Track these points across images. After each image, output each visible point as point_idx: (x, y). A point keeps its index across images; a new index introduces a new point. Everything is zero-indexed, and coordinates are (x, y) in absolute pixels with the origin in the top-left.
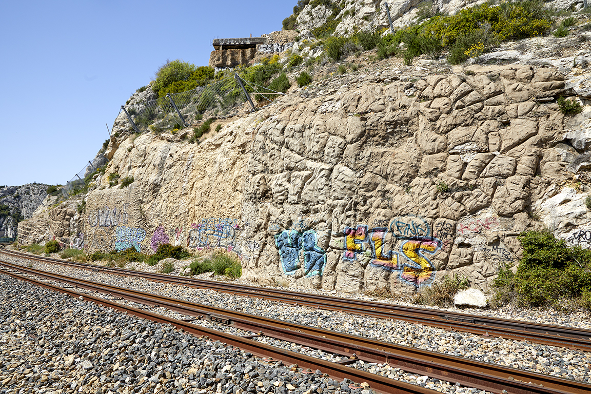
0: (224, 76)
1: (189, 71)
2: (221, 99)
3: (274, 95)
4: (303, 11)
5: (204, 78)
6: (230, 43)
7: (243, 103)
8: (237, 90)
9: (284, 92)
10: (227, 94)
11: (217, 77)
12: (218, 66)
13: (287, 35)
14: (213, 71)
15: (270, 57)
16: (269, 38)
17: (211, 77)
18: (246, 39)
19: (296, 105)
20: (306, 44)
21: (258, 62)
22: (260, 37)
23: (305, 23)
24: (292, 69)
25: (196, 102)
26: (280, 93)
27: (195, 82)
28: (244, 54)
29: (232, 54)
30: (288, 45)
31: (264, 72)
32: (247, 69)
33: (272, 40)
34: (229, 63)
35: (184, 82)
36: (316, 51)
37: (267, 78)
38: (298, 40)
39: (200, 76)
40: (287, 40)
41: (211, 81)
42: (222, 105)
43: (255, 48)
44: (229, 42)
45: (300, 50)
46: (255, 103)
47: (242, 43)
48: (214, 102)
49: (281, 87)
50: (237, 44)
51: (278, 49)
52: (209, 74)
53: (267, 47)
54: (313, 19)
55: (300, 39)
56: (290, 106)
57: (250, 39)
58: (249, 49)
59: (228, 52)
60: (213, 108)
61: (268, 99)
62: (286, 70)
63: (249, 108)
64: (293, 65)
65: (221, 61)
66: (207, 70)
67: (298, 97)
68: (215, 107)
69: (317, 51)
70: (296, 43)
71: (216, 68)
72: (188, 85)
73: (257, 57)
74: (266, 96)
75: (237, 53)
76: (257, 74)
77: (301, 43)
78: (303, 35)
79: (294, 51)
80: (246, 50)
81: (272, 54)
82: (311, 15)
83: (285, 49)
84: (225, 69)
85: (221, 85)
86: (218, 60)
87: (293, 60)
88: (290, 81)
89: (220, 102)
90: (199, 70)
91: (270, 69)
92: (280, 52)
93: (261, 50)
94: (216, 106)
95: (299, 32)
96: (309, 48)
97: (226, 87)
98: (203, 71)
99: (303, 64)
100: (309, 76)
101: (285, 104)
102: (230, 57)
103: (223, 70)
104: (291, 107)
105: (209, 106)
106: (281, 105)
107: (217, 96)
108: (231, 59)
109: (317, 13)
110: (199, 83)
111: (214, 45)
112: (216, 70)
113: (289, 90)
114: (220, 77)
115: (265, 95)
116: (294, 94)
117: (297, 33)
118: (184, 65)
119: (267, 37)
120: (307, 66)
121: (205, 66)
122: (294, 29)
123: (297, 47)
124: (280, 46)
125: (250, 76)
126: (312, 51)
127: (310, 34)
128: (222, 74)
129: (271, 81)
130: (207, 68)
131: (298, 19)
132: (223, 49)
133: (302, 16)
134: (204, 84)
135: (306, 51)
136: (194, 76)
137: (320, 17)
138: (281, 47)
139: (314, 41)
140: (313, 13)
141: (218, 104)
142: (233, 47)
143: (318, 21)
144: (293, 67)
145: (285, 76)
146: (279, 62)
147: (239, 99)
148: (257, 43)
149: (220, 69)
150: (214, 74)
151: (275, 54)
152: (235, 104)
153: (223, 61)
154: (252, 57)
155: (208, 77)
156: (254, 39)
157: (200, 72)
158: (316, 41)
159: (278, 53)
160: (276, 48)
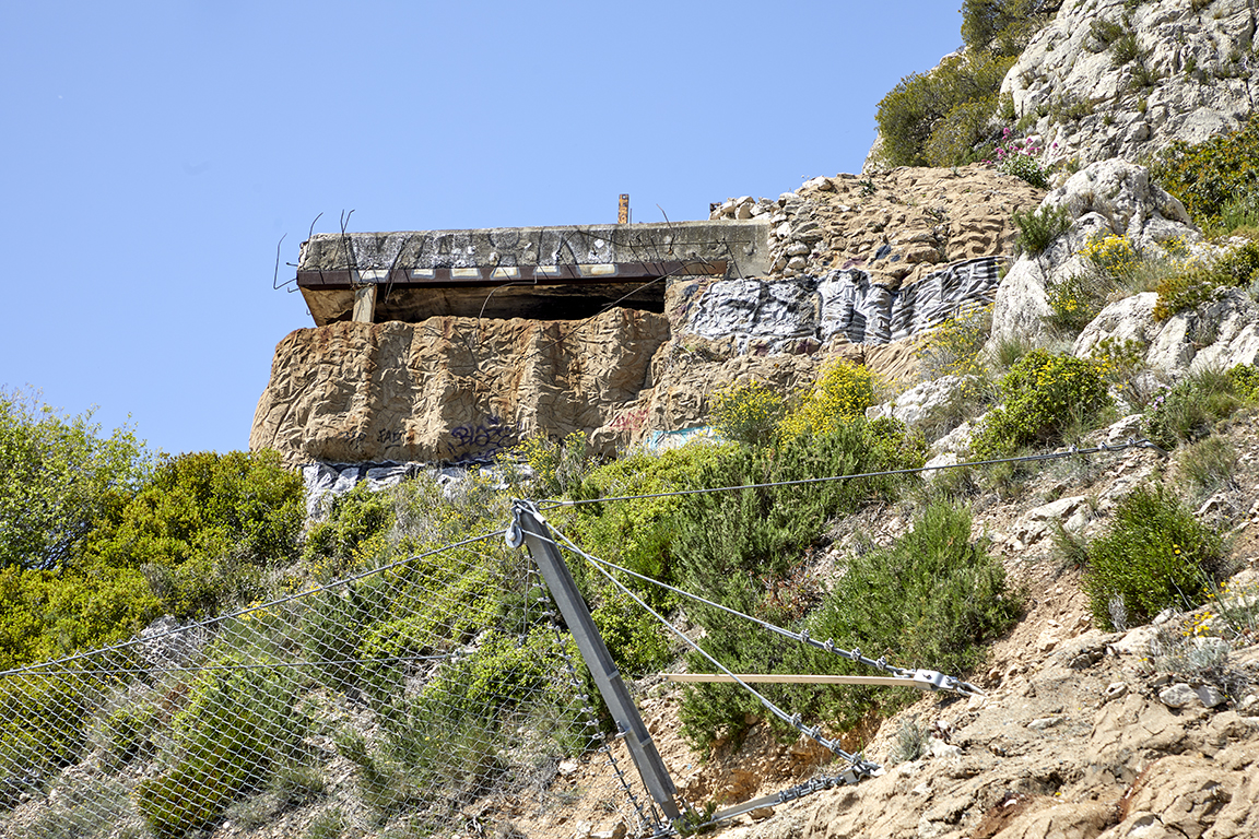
0: (394, 534)
1: (90, 488)
2: (363, 725)
3: (864, 696)
4: (1060, 23)
5: (211, 552)
6: (444, 268)
7: (567, 767)
8: (514, 652)
9: (962, 671)
10: (425, 686)
11: (324, 545)
12: (332, 457)
13: (936, 204)
14: (293, 490)
15: (784, 377)
16: (785, 229)
17: (274, 546)
18: (585, 238)
19: (1117, 771)
20: (1116, 270)
21: (679, 426)
22: (703, 219)
23: (1075, 113)
24: (1020, 473)
25: (130, 747)
26: (920, 675)
27: (131, 583)
28: (557, 361)
29: (462, 359)
30: (949, 285)
31: (765, 503)
32: (600, 476)
33: (810, 242)
34: (428, 427)
35: (32, 583)
36: (1216, 331)
37: (789, 547)
38: (1040, 241)
39: (181, 530)
40: (936, 243)
41: (274, 576)
42: (374, 780)
43: (661, 309)
44: (435, 258)
45: (1068, 323)
46: (684, 764)
47: (548, 269)
48: (298, 753)
49: (924, 619)
50: (501, 273)
51: (854, 321)
52: (259, 517)
53: (766, 296)
54: (1147, 82)
55: (1065, 226)
56: (1054, 782)
57: (617, 237)
58: (609, 317)
59: (429, 338)
60: (293, 805)
61: (807, 733)
62: (961, 484)
63: (625, 810)
64: (1026, 440)
65: (357, 414)
66: (247, 487)
67: (1133, 702)
68: (300, 795)
69: (1227, 327)
70: (1023, 271)
71: (311, 472)
72: (69, 609)
73: (671, 384)
74: (785, 704)
75: (503, 348)
76: (698, 512)
77: (1071, 267)
78: (1088, 204)
79: (1004, 328)
80: (583, 326)
81: (802, 362)
82: (1129, 53)
83: (920, 319)
84: (393, 481)
85: (365, 609)
86: (338, 403)
87: (1027, 396)
88: (1013, 574)
89: (356, 753)
90: (173, 480)
91: (818, 470)
92: (871, 341)
93: (711, 328)
94: (317, 792)
95: (1037, 181)
96: (1150, 300)
97: (415, 627)
98: (204, 492)
99: (1116, 429)
100: (1197, 529)
101: (1011, 769)
102: (437, 384)
103: (374, 486)
104: (1066, 792)
105: (250, 785)
106: (967, 775)
107: (326, 706)
108: (451, 400)
109: (1179, 35)
110: (169, 589)
111: (311, 283)
112: (317, 488)
113: (1001, 650)
114: (354, 539)
115: (774, 692)
116: (1089, 682)
117: (1023, 190)
118: (50, 439)
119: (765, 219)
120: (1164, 448)
121: (224, 451)
122: (989, 160)
123: (1039, 296)
124: (874, 295)
125: (626, 532)
126: (1179, 325)
127: (1147, 193)
128: (374, 521)
129: (827, 572)
130: (241, 464)
131: (1011, 82)
132: (378, 317)
133: (1050, 58)
134: (208, 599)
135: (1126, 331)
136: (125, 535)
137: (1203, 64)
138: (885, 305)
139: (1184, 253)
140: (1146, 40)
141: (339, 773)
142: (465, 297)
143: (1189, 100)
144: (1027, 453)
145: (964, 528)
146: (878, 413)
147: (529, 733)
148: (680, 269)
149: (348, 482)
150: (297, 519)
151: (831, 360)
152: (491, 774)
153: (374, 413)
154: (632, 380)
155: (244, 545)
156: (650, 238)
157: (181, 502)
158: (1201, 252)
159: (853, 348)
160: (839, 311)
